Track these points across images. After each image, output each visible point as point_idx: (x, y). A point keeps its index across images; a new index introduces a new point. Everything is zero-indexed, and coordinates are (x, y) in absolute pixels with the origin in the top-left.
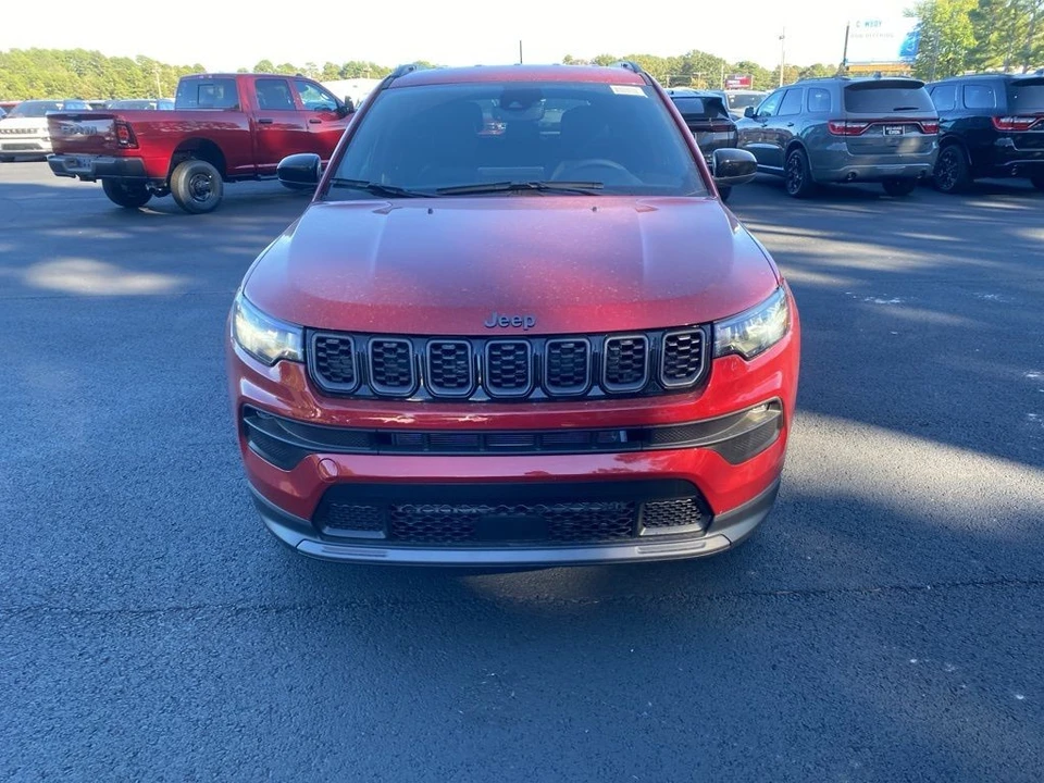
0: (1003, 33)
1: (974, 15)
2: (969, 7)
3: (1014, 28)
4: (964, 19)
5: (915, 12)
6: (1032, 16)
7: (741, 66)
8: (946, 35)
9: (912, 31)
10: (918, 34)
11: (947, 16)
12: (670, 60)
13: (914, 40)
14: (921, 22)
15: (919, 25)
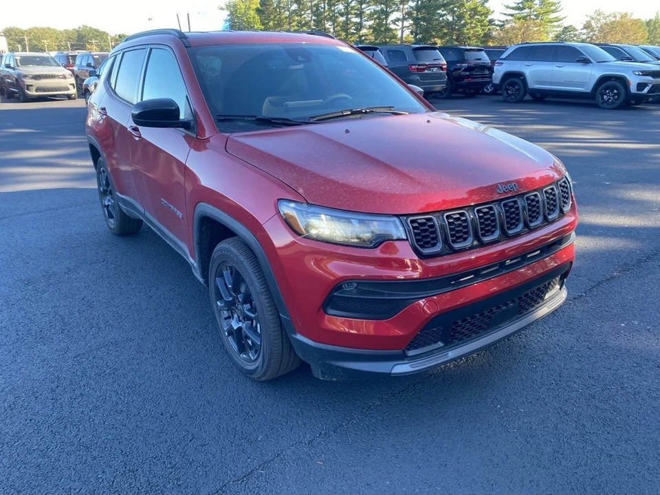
0: (276, 22)
1: (258, 10)
2: (254, 7)
3: (281, 20)
4: (252, 13)
5: (224, 7)
6: (288, 13)
7: (120, 36)
8: (245, 22)
9: (225, 19)
10: (229, 20)
11: (243, 11)
12: (66, 31)
13: (228, 24)
14: (229, 13)
15: (229, 15)
